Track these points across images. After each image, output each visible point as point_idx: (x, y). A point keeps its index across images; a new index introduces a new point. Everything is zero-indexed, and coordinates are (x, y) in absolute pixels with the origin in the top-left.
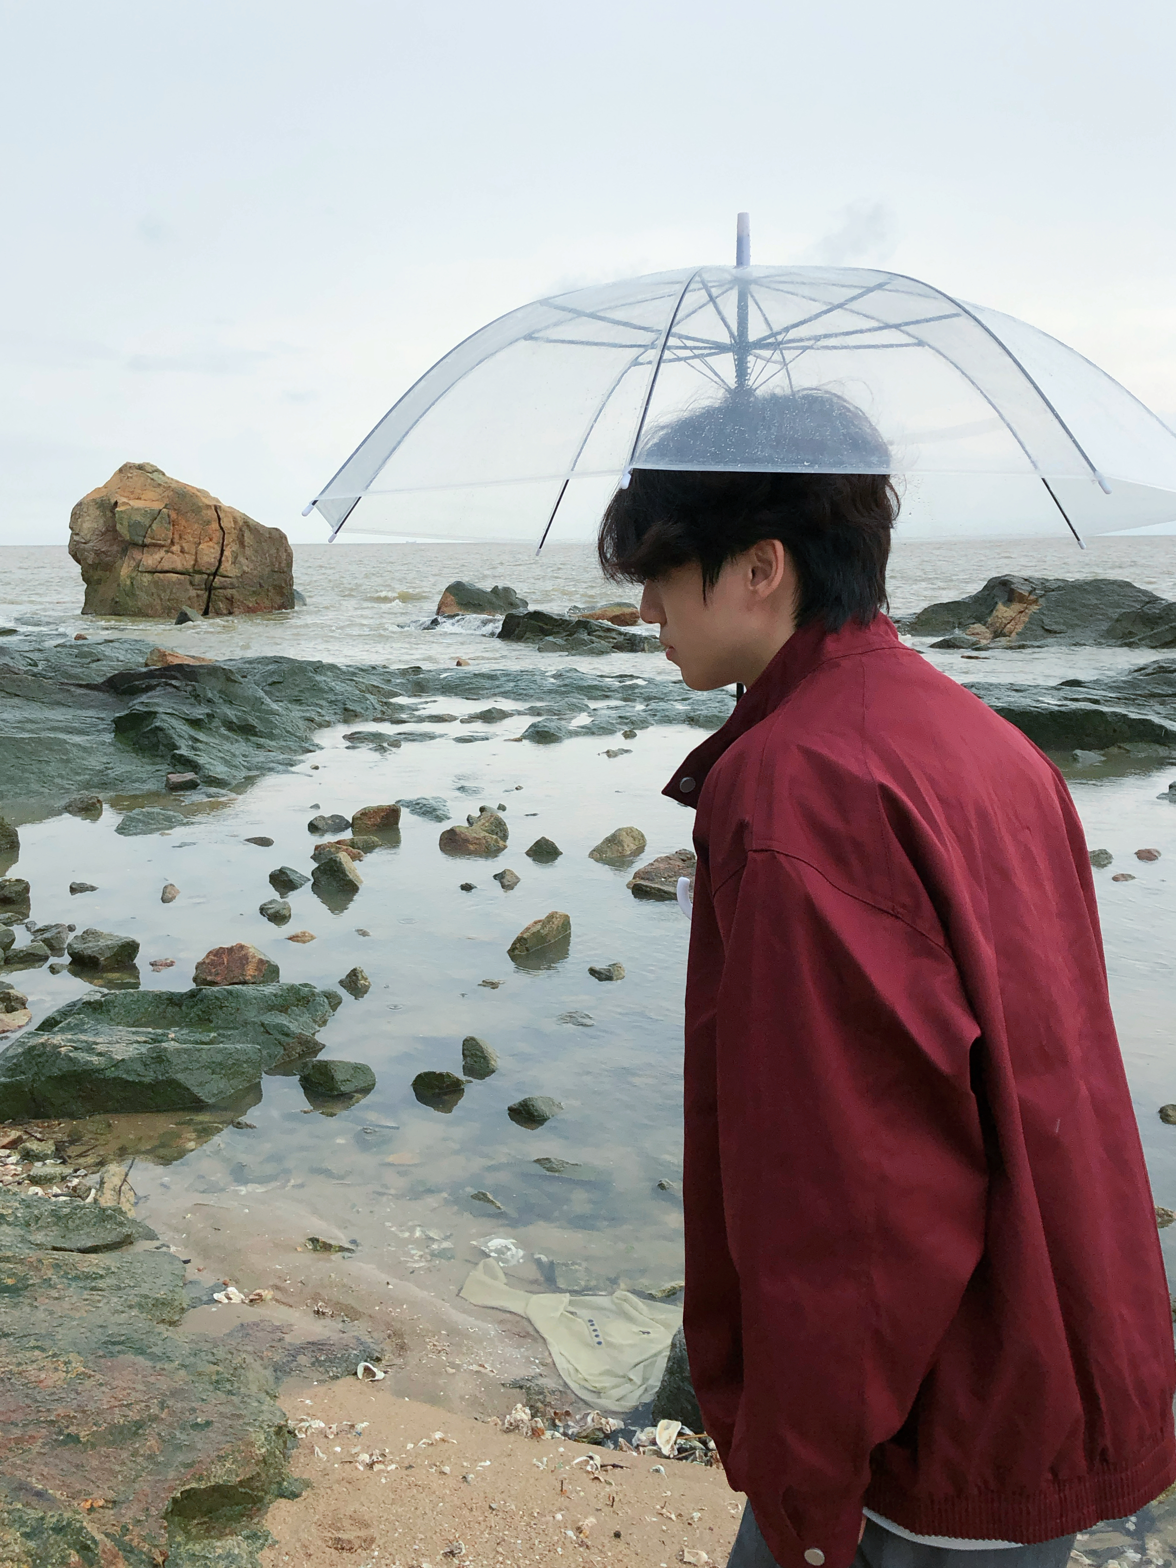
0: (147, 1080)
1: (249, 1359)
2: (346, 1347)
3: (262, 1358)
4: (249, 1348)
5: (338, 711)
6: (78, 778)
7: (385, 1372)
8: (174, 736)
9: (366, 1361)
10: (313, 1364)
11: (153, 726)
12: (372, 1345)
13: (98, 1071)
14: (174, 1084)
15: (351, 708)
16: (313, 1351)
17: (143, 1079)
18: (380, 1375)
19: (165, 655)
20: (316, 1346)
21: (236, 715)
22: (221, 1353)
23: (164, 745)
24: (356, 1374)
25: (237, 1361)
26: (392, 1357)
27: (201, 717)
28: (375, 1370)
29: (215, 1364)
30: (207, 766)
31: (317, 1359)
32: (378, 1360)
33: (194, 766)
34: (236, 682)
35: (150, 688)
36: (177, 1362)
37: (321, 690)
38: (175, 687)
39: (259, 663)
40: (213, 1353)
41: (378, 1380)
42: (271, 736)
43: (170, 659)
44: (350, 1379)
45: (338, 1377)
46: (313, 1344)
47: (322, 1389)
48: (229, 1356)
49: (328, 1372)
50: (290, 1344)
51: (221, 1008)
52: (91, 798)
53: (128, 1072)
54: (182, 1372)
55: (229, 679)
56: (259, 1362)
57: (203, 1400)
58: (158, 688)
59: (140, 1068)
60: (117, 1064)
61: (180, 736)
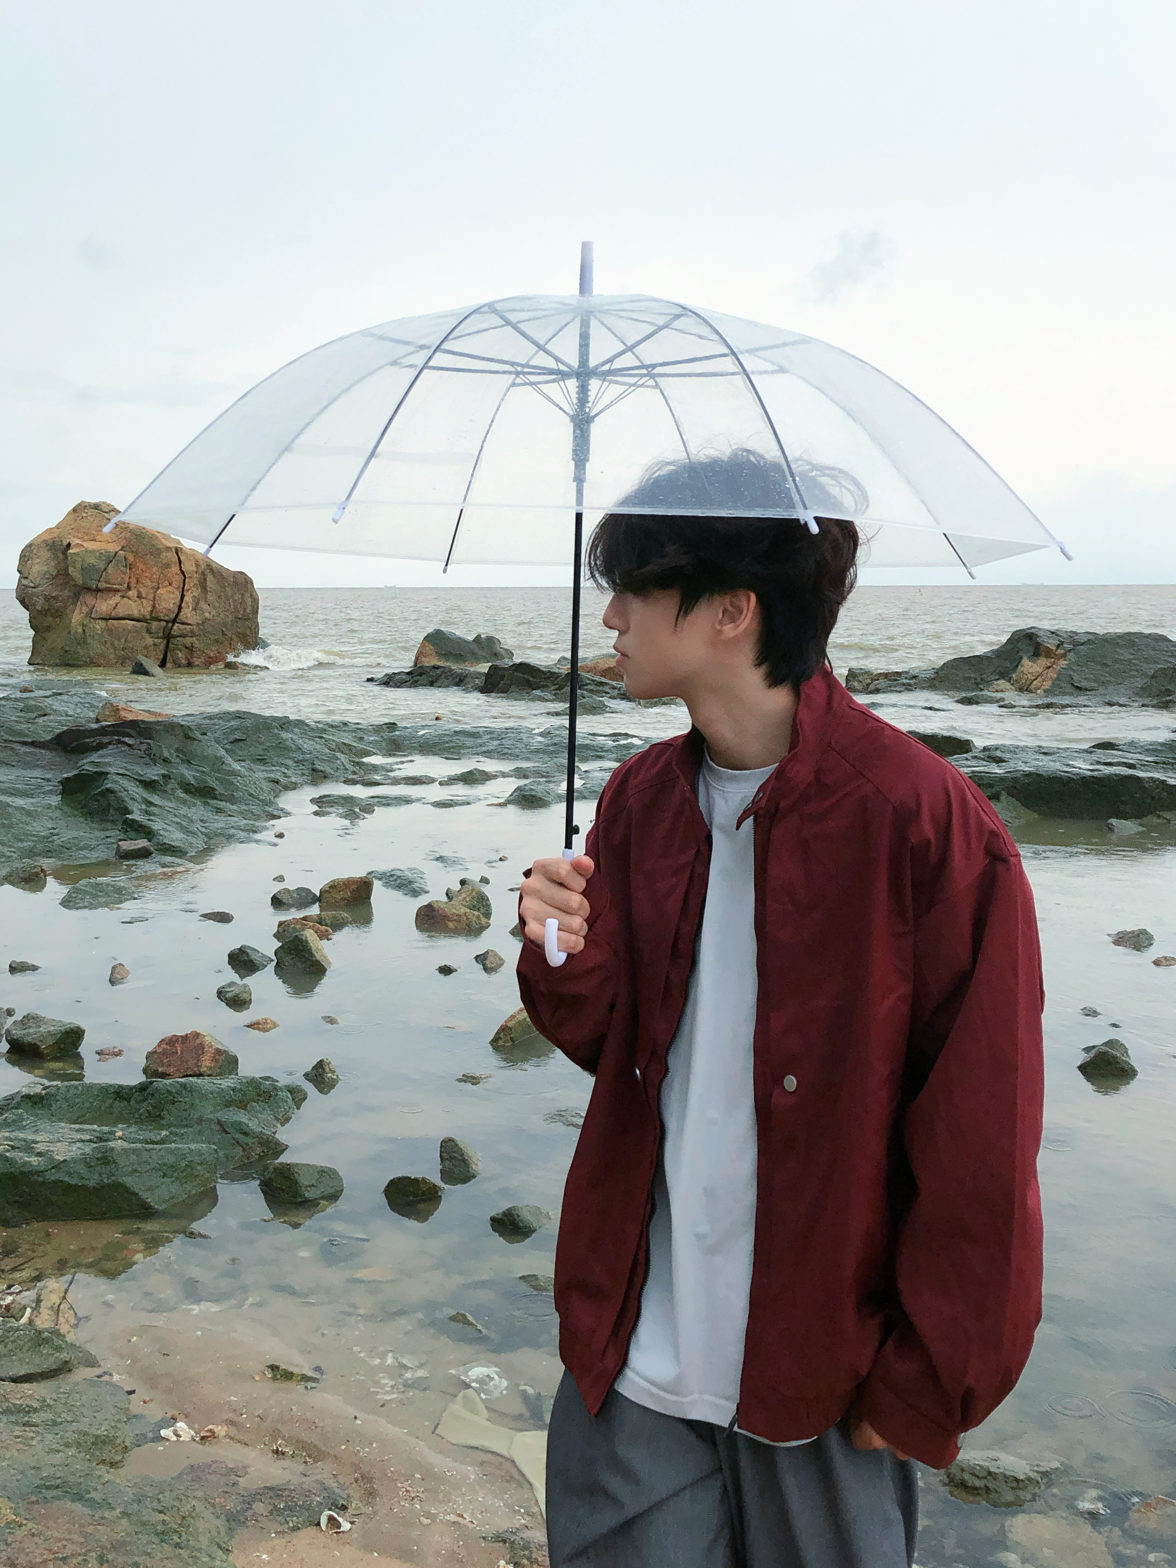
0: (91, 1184)
1: (200, 1507)
2: (309, 1493)
3: (213, 1506)
4: (199, 1494)
5: (306, 772)
6: (20, 845)
7: (352, 1523)
8: (126, 799)
9: (330, 1509)
10: (271, 1512)
11: (103, 787)
12: (337, 1491)
13: (39, 1173)
14: (119, 1187)
15: (320, 768)
16: (271, 1498)
17: (86, 1182)
18: (346, 1526)
19: (118, 709)
20: (274, 1491)
21: (194, 776)
22: (167, 1498)
23: (114, 809)
24: (318, 1524)
25: (186, 1509)
26: (360, 1505)
27: (156, 778)
28: (340, 1519)
29: (161, 1512)
30: (162, 832)
31: (275, 1506)
32: (344, 1508)
33: (148, 833)
34: (194, 739)
35: (100, 746)
36: (118, 1511)
37: (288, 748)
38: (130, 745)
39: (221, 718)
40: (158, 1499)
41: (343, 1532)
42: (232, 800)
43: (122, 713)
44: (313, 1530)
45: (299, 1528)
46: (271, 1489)
47: (279, 1542)
48: (177, 1504)
49: (288, 1523)
50: (245, 1489)
51: (174, 1103)
52: (35, 867)
53: (70, 1174)
54: (124, 1522)
55: (187, 737)
56: (211, 1510)
57: (149, 1554)
58: (110, 747)
59: (82, 1169)
60: (58, 1166)
61: (132, 799)
